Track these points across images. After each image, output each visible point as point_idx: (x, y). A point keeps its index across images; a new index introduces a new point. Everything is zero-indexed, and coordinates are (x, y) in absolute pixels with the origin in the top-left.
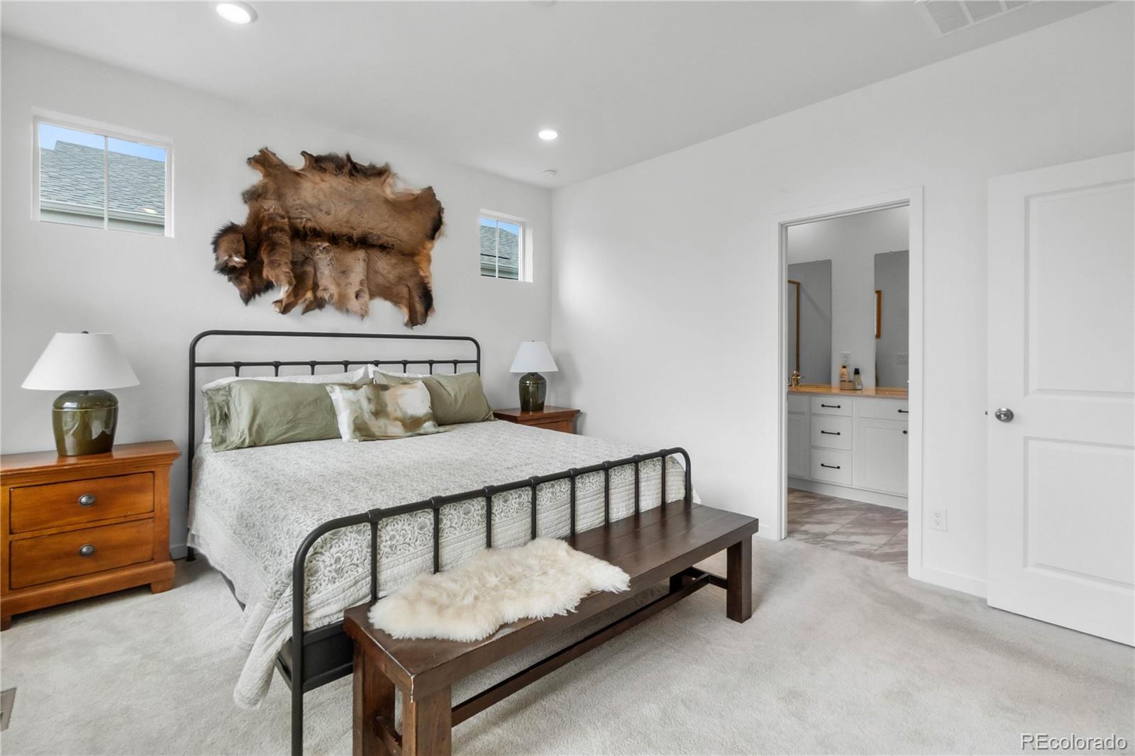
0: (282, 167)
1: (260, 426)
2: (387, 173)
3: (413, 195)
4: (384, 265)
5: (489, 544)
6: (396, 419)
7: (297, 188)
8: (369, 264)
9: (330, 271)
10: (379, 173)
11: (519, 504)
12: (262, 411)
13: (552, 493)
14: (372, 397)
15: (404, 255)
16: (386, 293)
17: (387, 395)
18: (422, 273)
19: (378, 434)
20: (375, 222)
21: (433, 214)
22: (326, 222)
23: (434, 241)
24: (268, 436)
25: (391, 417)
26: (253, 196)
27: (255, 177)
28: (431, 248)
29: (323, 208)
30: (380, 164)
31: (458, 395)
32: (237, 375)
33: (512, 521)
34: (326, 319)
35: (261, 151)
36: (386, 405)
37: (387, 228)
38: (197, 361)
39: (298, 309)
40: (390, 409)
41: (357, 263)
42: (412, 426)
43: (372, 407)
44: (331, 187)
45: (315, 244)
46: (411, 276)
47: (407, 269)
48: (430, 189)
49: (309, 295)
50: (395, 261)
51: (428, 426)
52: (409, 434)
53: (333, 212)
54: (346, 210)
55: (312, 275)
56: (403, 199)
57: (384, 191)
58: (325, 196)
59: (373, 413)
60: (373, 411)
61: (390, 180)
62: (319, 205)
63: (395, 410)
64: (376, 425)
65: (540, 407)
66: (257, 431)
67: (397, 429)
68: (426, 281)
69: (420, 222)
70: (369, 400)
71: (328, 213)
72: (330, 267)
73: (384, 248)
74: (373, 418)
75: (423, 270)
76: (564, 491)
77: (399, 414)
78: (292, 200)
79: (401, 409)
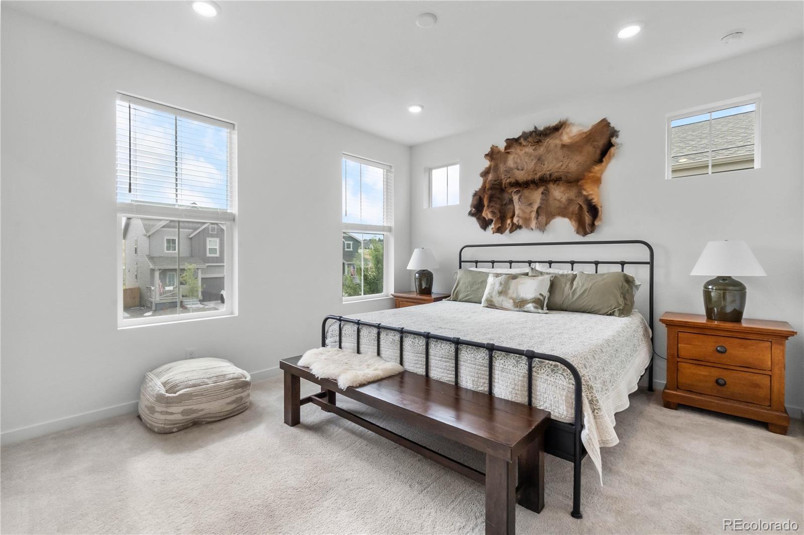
0: (499, 152)
1: (457, 291)
2: (563, 127)
3: (586, 133)
4: (559, 194)
5: (379, 354)
6: (511, 298)
7: (505, 162)
8: (546, 193)
9: (520, 205)
10: (557, 129)
11: (393, 339)
12: (460, 285)
13: (413, 342)
14: (503, 283)
15: (570, 182)
16: (563, 213)
17: (513, 283)
18: (585, 193)
19: (496, 305)
20: (552, 165)
22: (521, 176)
23: (604, 164)
24: (460, 297)
25: (509, 296)
26: (485, 174)
27: (487, 163)
29: (520, 167)
32: (476, 267)
33: (388, 347)
34: (522, 236)
35: (491, 148)
36: (509, 289)
37: (562, 166)
38: (462, 260)
39: (508, 231)
40: (510, 291)
41: (536, 196)
42: (520, 305)
43: (500, 289)
44: (525, 153)
45: (510, 191)
46: (576, 197)
47: (572, 194)
48: (604, 120)
49: (509, 221)
50: (563, 189)
51: (530, 306)
52: (518, 309)
53: (525, 168)
54: (533, 164)
55: (512, 210)
56: (578, 139)
57: (561, 140)
58: (521, 160)
59: (499, 292)
60: (500, 291)
61: (568, 130)
62: (517, 166)
63: (513, 293)
64: (497, 300)
65: (737, 316)
66: (456, 293)
67: (508, 303)
68: (590, 198)
69: (591, 151)
70: (501, 284)
71: (522, 170)
72: (519, 203)
73: (557, 180)
74: (498, 295)
75: (585, 190)
77: (514, 296)
78: (502, 168)
79: (517, 292)
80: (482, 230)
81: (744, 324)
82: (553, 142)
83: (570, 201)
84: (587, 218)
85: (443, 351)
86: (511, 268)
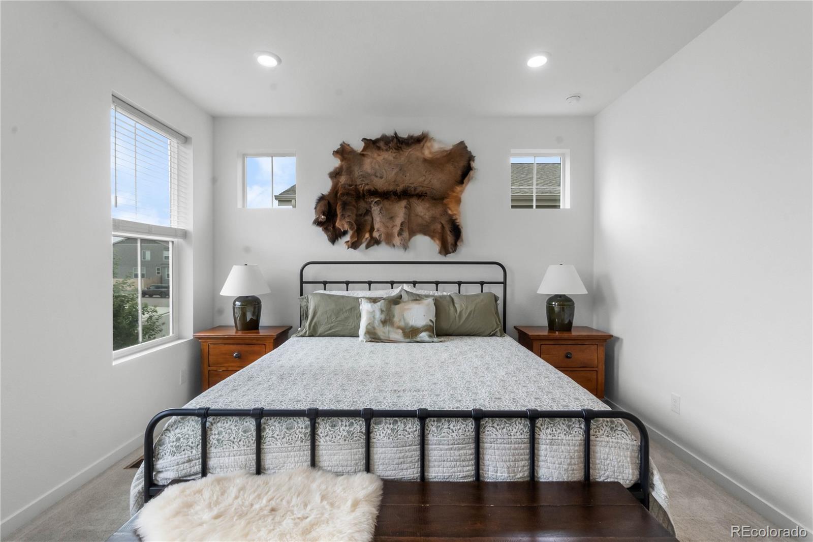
0: (352, 152)
1: (315, 324)
2: (425, 140)
3: (447, 151)
4: (422, 209)
6: (399, 328)
7: (361, 165)
8: (409, 208)
9: (381, 218)
10: (419, 140)
11: (348, 432)
12: (319, 314)
13: (393, 430)
14: (384, 309)
15: (435, 199)
16: (426, 230)
17: (397, 309)
18: (450, 212)
19: (382, 337)
20: (416, 178)
21: (463, 163)
22: (380, 184)
23: (464, 185)
24: (320, 330)
25: (396, 325)
26: (335, 175)
27: (336, 163)
28: (462, 192)
29: (378, 175)
30: (417, 133)
31: (464, 311)
32: (325, 289)
33: (338, 448)
34: (381, 252)
35: (341, 145)
36: (394, 316)
37: (424, 180)
38: (304, 280)
40: (396, 319)
41: (400, 210)
42: (411, 334)
43: (383, 317)
44: (384, 159)
45: (370, 200)
46: (441, 215)
47: (437, 211)
48: (462, 143)
49: (367, 235)
50: (428, 205)
51: (424, 335)
52: (408, 340)
53: (385, 176)
54: (394, 173)
55: (369, 222)
56: (438, 156)
57: (423, 154)
58: (379, 166)
59: (382, 322)
60: (382, 320)
61: (428, 144)
62: (375, 173)
63: (400, 320)
64: (381, 331)
65: (568, 327)
66: (314, 326)
67: (397, 335)
68: (454, 217)
69: (453, 170)
70: (382, 311)
71: (381, 178)
72: (381, 215)
73: (420, 196)
74: (381, 325)
75: (450, 209)
76: (410, 431)
77: (402, 324)
78: (357, 172)
79: (404, 320)
80: (329, 244)
81: (574, 333)
82: (412, 152)
83: (434, 219)
84: (450, 239)
85: (454, 434)
86: (370, 290)
